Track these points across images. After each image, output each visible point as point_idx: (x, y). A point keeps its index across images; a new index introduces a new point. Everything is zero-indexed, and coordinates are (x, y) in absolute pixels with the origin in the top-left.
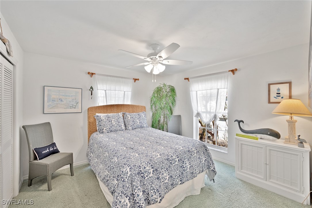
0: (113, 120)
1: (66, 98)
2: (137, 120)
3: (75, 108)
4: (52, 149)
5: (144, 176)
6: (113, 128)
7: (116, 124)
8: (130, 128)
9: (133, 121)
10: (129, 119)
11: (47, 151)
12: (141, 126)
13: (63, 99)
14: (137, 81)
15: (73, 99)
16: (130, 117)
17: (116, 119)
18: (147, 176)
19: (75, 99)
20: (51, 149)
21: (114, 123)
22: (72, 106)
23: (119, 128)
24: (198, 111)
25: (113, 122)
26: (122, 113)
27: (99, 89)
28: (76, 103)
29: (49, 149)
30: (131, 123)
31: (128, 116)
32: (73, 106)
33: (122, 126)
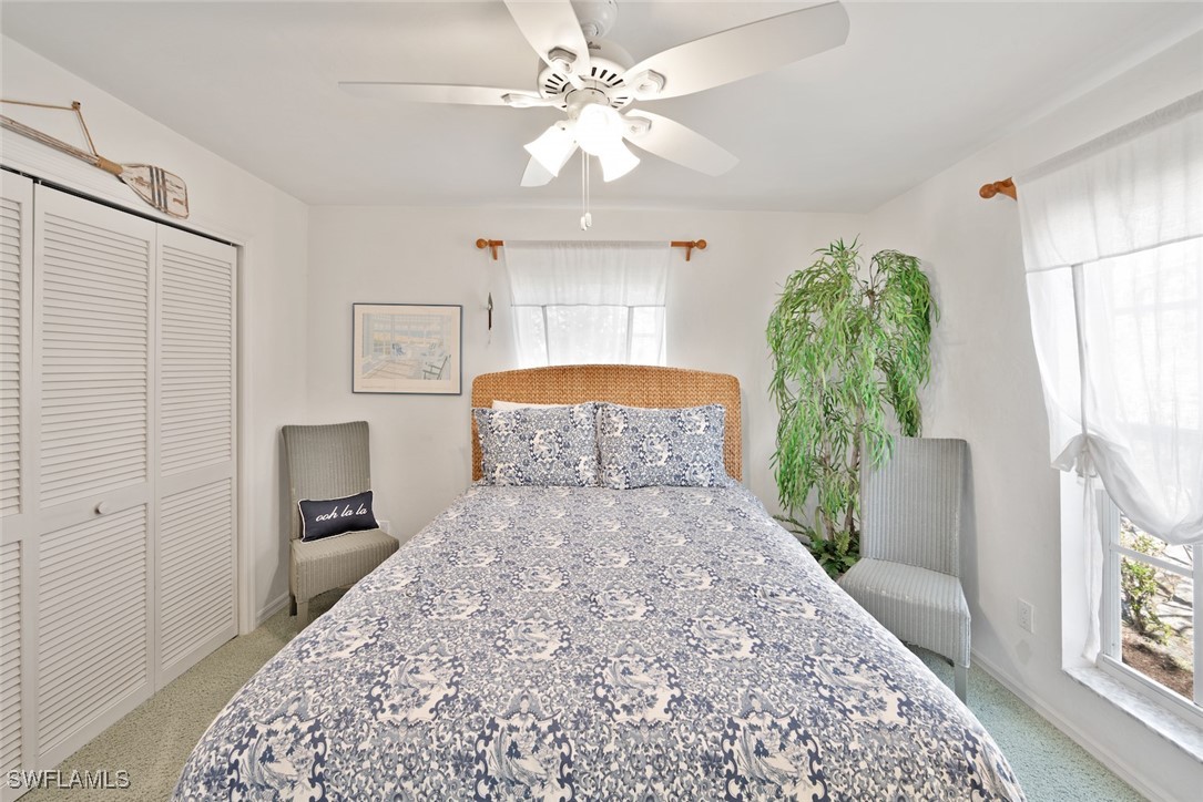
0: (540, 433)
1: (412, 343)
2: (658, 447)
3: (439, 377)
4: (351, 513)
5: (382, 698)
6: (537, 471)
7: (550, 451)
8: (615, 479)
9: (635, 447)
10: (618, 434)
11: (329, 517)
12: (677, 476)
13: (403, 346)
14: (695, 250)
15: (433, 346)
16: (621, 426)
17: (552, 430)
18: (394, 708)
19: (441, 344)
20: (347, 513)
21: (544, 448)
22: (429, 369)
23: (567, 473)
24: (1090, 419)
25: (536, 440)
26: (590, 405)
27: (517, 302)
28: (443, 358)
29: (339, 512)
30: (624, 456)
31: (614, 419)
32: (435, 370)
33: (581, 467)
